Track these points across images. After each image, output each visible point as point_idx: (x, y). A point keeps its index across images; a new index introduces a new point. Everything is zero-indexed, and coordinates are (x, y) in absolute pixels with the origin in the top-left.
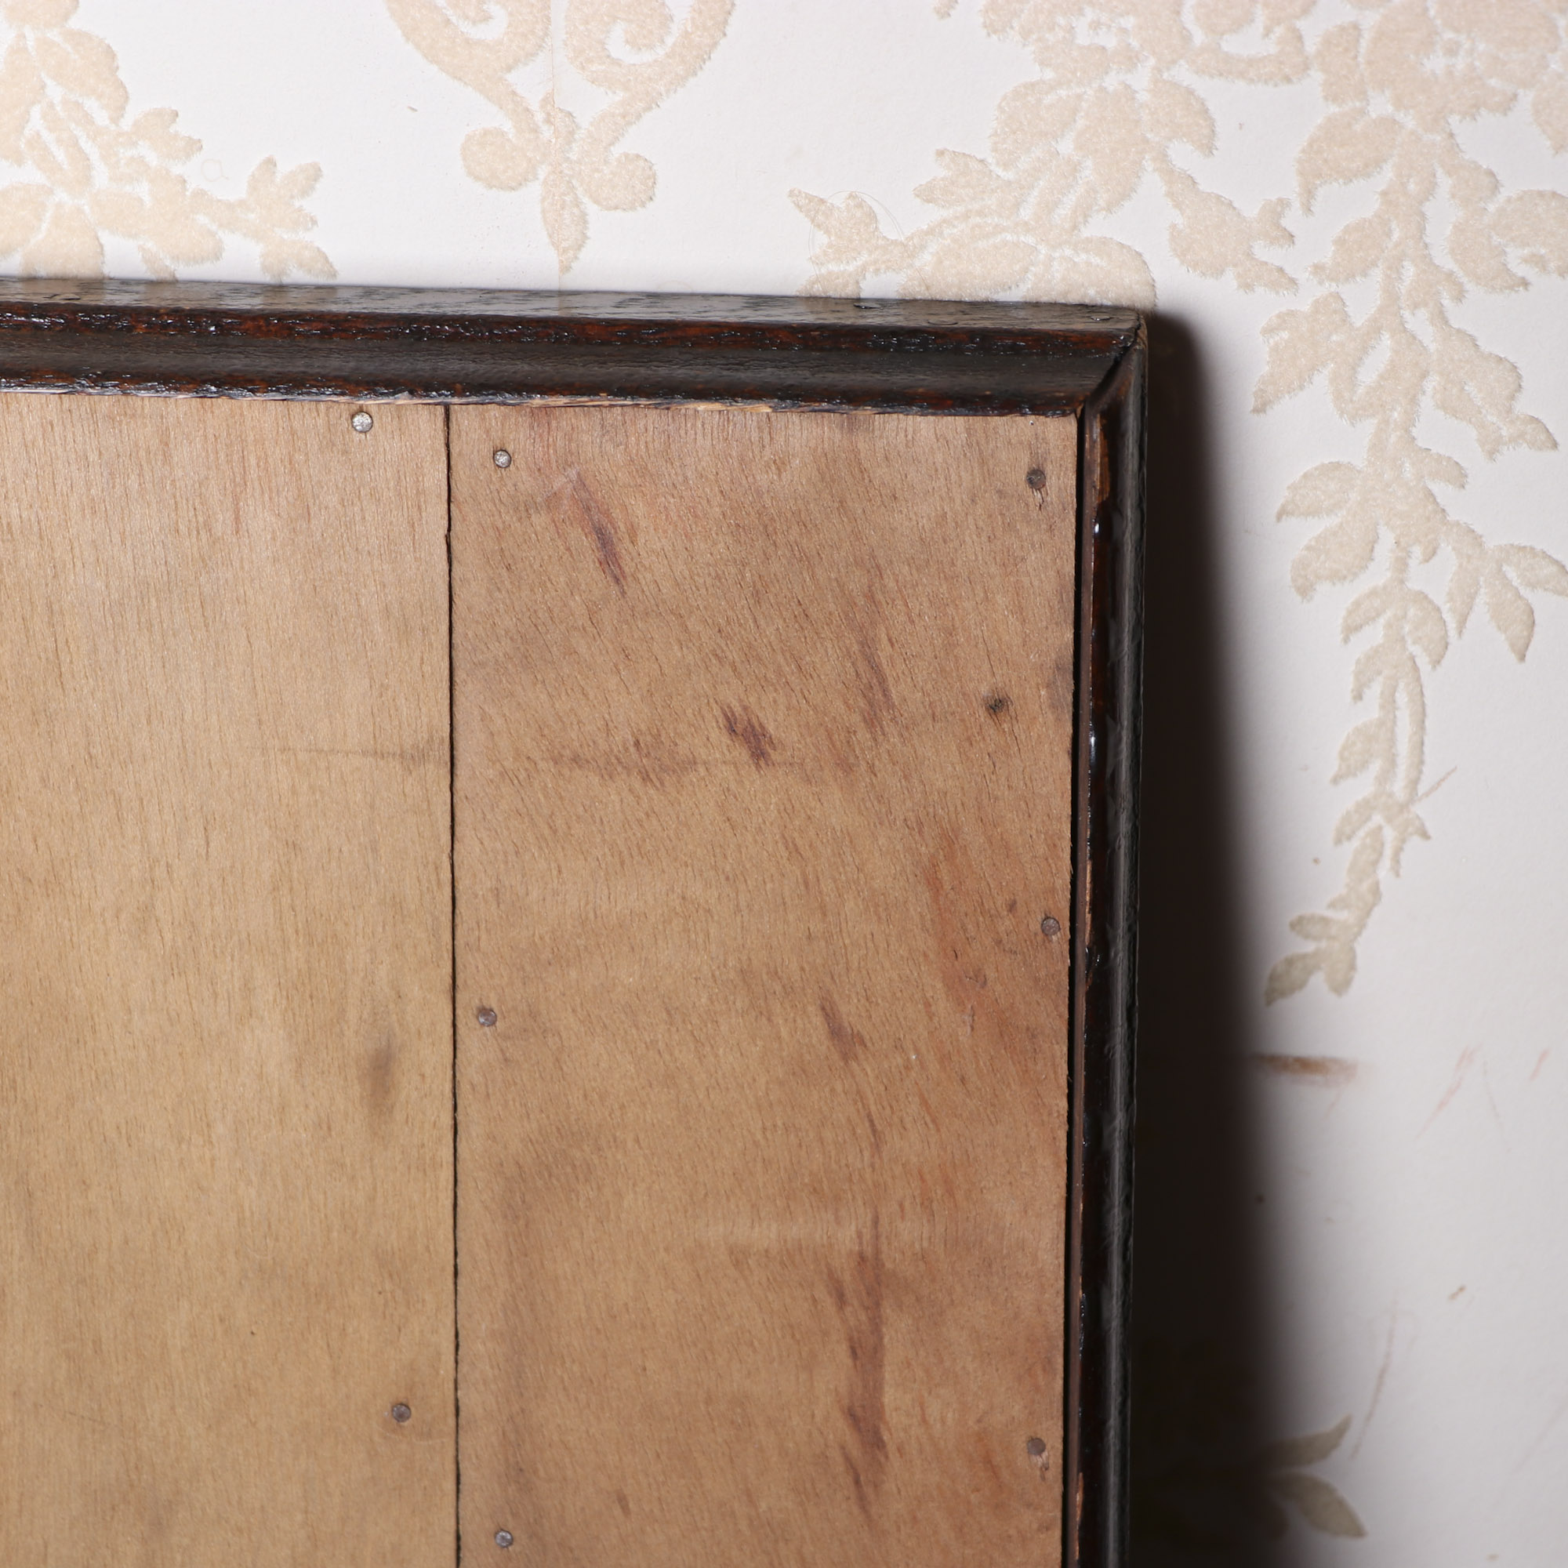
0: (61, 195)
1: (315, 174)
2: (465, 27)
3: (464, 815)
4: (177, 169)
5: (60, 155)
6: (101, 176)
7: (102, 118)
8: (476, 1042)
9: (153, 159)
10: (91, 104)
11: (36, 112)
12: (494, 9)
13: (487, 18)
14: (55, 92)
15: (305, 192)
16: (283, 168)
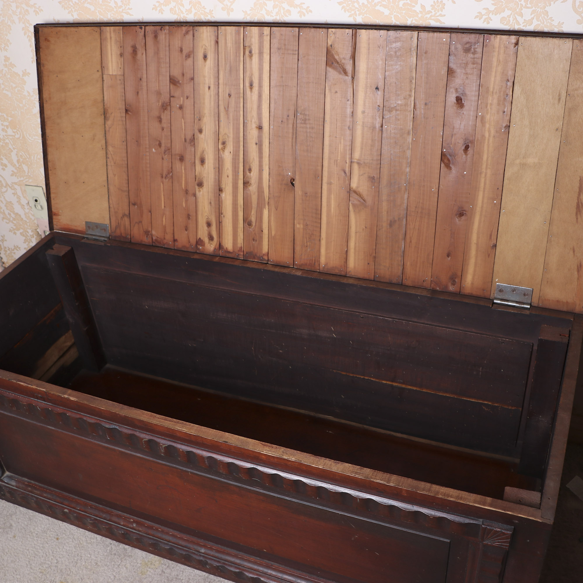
0: (542, 25)
1: (563, 23)
2: (578, 10)
3: (570, 77)
4: (552, 22)
5: (542, 21)
6: (545, 23)
7: (546, 18)
8: (568, 98)
9: (550, 21)
10: (545, 16)
11: (541, 17)
12: (581, 8)
13: (580, 9)
14: (543, 15)
15: (562, 24)
16: (561, 22)
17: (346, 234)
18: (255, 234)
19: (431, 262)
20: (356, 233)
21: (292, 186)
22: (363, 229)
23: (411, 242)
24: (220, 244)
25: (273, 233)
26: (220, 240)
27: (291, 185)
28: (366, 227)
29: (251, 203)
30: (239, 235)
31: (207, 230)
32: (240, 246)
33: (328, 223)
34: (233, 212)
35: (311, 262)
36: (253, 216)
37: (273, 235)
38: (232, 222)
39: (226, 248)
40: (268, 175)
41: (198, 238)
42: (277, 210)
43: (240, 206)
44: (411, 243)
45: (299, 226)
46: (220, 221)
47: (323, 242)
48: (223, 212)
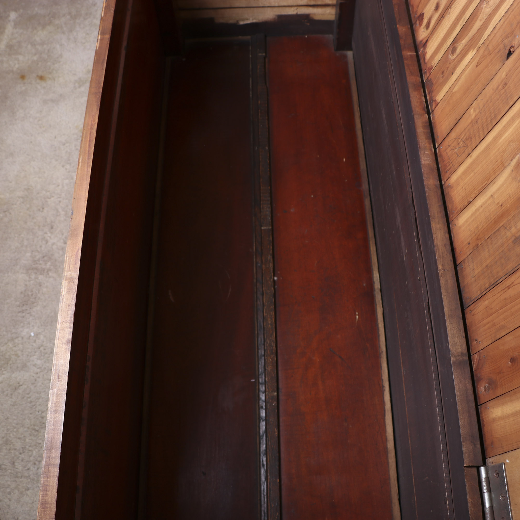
17: (486, 183)
18: (448, 68)
19: (498, 337)
20: (492, 196)
21: (506, 56)
22: (498, 203)
23: (509, 287)
24: (427, 41)
25: (456, 89)
26: (430, 37)
27: (507, 53)
28: (502, 205)
29: (471, 28)
30: (440, 52)
31: (432, 12)
32: (433, 65)
33: (488, 147)
34: (457, 17)
35: (447, 165)
36: (461, 45)
37: (454, 91)
38: (448, 29)
39: (427, 52)
40: (505, 12)
41: (423, 12)
42: (477, 66)
43: (464, 19)
44: (507, 289)
45: (472, 113)
46: (444, 16)
47: (469, 161)
48: (452, 7)
